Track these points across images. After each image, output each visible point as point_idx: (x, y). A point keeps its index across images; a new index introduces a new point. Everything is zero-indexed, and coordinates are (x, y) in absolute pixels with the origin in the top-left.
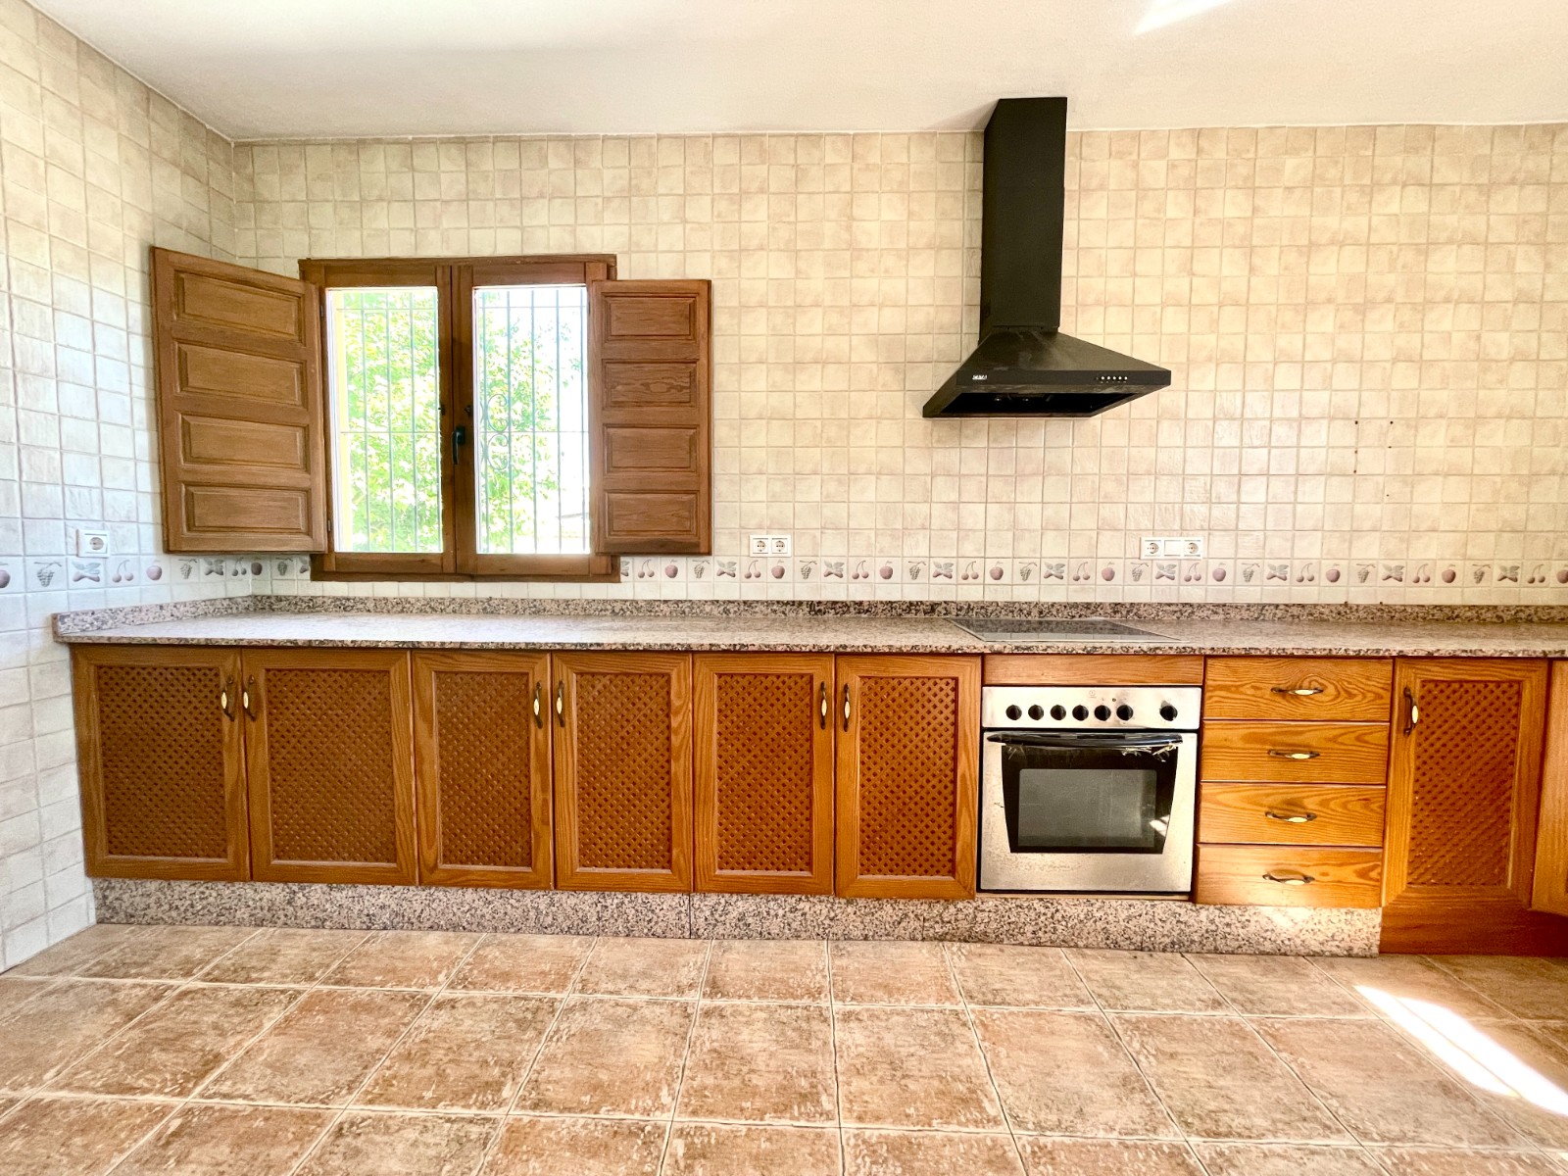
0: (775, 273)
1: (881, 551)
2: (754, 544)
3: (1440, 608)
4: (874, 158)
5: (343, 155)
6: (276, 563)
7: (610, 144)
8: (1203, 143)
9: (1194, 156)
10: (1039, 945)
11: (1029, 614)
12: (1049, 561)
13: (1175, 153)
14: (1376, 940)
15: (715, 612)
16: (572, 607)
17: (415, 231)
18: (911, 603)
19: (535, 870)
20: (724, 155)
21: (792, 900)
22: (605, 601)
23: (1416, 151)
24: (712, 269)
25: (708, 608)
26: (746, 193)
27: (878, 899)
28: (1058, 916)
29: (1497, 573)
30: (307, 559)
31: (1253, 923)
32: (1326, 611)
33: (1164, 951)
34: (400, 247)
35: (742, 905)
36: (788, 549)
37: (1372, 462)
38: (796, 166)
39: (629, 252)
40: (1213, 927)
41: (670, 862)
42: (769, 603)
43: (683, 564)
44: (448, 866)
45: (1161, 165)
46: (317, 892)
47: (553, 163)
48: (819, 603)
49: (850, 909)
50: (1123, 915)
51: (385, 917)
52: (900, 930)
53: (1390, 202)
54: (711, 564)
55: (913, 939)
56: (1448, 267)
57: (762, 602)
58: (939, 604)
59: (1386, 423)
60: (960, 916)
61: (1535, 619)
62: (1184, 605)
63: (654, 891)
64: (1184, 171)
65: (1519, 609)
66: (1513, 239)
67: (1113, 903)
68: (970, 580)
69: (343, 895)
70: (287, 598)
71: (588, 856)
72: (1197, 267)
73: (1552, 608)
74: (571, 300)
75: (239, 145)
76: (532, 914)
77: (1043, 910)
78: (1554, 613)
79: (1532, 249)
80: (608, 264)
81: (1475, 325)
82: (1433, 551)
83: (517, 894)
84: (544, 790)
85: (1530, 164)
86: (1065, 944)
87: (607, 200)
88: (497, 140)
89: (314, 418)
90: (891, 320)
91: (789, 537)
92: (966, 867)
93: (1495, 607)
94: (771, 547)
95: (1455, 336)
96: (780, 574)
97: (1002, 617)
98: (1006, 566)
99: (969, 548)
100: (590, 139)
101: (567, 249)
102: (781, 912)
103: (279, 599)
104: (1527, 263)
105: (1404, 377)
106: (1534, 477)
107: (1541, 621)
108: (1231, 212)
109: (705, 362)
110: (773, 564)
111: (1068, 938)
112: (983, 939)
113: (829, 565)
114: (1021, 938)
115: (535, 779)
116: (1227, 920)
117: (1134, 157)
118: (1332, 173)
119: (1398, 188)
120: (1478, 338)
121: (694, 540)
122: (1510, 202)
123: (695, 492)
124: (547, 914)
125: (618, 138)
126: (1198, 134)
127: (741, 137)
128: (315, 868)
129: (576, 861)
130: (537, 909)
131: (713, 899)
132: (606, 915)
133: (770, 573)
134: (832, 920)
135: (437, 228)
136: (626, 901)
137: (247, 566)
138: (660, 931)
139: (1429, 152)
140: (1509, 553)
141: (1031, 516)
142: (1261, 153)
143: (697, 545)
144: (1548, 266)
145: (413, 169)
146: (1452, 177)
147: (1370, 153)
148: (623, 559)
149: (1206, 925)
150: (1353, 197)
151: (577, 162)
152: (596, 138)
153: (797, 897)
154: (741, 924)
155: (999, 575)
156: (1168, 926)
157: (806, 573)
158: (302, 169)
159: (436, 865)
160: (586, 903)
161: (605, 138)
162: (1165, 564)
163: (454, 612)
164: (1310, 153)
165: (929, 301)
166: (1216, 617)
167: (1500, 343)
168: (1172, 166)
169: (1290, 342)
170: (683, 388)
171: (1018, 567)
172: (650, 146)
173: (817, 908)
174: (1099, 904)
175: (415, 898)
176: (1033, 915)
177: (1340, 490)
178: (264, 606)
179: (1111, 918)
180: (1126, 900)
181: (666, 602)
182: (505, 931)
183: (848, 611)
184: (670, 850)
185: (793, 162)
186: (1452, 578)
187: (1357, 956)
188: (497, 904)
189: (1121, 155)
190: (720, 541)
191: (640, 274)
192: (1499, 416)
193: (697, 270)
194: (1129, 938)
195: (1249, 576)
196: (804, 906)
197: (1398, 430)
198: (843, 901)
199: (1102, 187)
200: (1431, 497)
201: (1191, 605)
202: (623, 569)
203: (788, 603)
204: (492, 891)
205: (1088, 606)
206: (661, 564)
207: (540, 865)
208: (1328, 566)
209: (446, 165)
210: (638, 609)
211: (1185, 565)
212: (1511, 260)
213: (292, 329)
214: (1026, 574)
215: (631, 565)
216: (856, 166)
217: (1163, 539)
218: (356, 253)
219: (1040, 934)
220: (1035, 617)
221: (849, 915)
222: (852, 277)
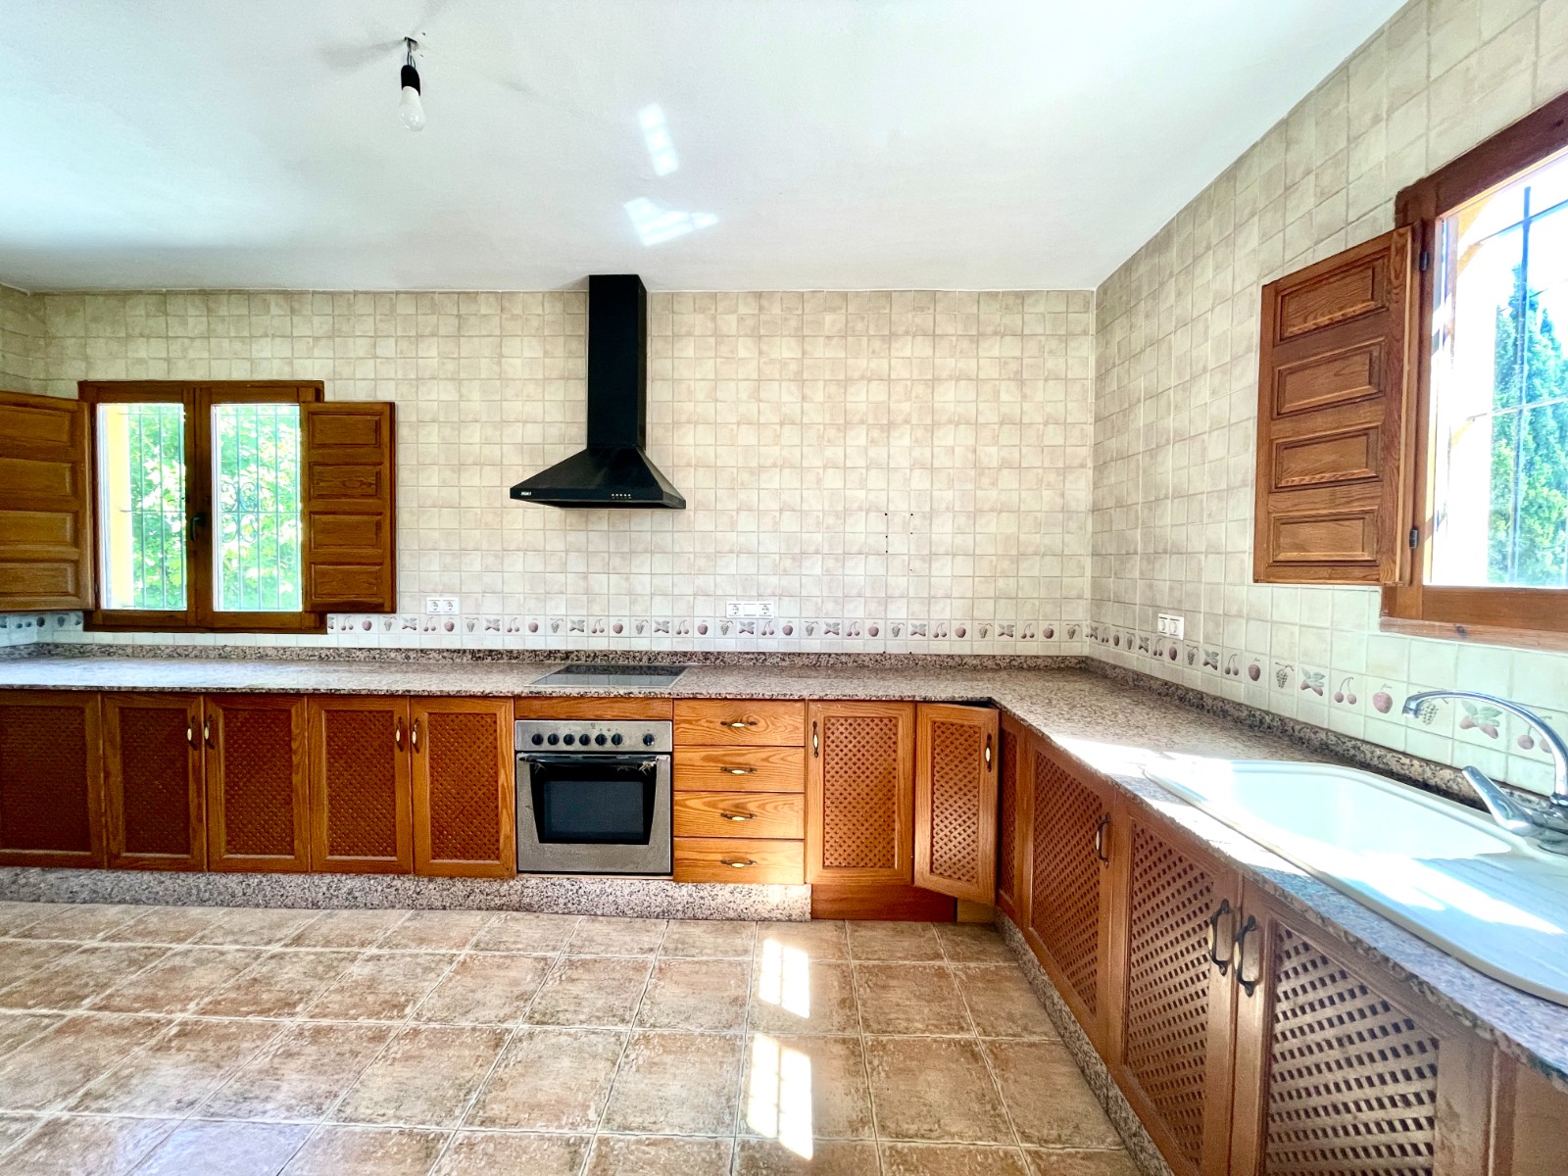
0: (444, 397)
1: (529, 610)
2: (429, 603)
3: (952, 657)
4: (517, 311)
5: (113, 302)
6: (56, 617)
7: (317, 297)
8: (765, 303)
9: (757, 312)
10: (569, 913)
11: (641, 660)
12: (658, 619)
13: (743, 310)
14: (808, 909)
15: (399, 658)
16: (288, 653)
17: (168, 360)
18: (550, 652)
19: (193, 857)
20: (405, 308)
21: (388, 879)
22: (314, 649)
23: (922, 309)
24: (396, 393)
25: (393, 655)
26: (422, 336)
27: (451, 878)
28: (581, 892)
29: (998, 631)
30: (81, 614)
31: (720, 897)
32: (867, 659)
33: (657, 918)
34: (156, 373)
35: (350, 883)
36: (456, 609)
37: (898, 544)
38: (459, 316)
39: (333, 380)
40: (692, 900)
41: (293, 849)
42: (440, 651)
43: (377, 620)
44: (129, 854)
45: (733, 318)
46: (33, 874)
47: (274, 310)
48: (479, 651)
49: (431, 886)
50: (626, 891)
51: (85, 895)
52: (469, 902)
53: (905, 348)
54: (398, 620)
55: (480, 909)
56: (948, 397)
57: (435, 650)
58: (572, 652)
59: (908, 515)
60: (512, 892)
61: (1025, 666)
62: (759, 653)
63: (285, 872)
64: (750, 322)
65: (1013, 658)
66: (997, 376)
67: (619, 882)
68: (598, 633)
69: (52, 877)
70: (62, 645)
71: (233, 845)
72: (763, 395)
73: (1037, 657)
74: (286, 416)
75: (35, 295)
76: (194, 891)
77: (570, 887)
78: (1039, 661)
79: (1012, 383)
80: (317, 389)
81: (971, 442)
82: (947, 613)
83: (183, 876)
84: (199, 795)
85: (1007, 320)
86: (587, 913)
87: (317, 339)
88: (231, 292)
89: (83, 506)
90: (533, 433)
91: (456, 599)
92: (507, 852)
93: (994, 657)
94: (443, 607)
95: (957, 449)
96: (451, 628)
97: (620, 663)
98: (625, 623)
99: (596, 609)
100: (302, 293)
101: (286, 377)
102: (380, 888)
103: (57, 646)
104: (1008, 394)
105: (920, 481)
106: (1021, 556)
107: (1030, 669)
108: (786, 354)
109: (388, 465)
110: (445, 620)
111: (589, 908)
112: (528, 909)
113: (488, 621)
114: (556, 908)
115: (192, 787)
116: (702, 894)
117: (713, 312)
118: (860, 326)
119: (910, 338)
120: (975, 451)
121: (381, 600)
122: (993, 348)
123: (381, 564)
124: (205, 891)
125: (324, 293)
126: (759, 295)
127: (418, 293)
128: (34, 856)
129: (223, 850)
130: (197, 887)
131: (328, 878)
132: (249, 891)
133: (443, 627)
134: (418, 893)
135: (185, 357)
136: (264, 880)
137: (34, 620)
138: (290, 903)
139: (932, 311)
140: (1006, 615)
141: (642, 584)
142: (806, 311)
143: (382, 605)
144: (1024, 397)
145: (167, 314)
146: (951, 331)
147: (887, 311)
148: (329, 616)
149: (687, 898)
150: (877, 344)
151: (293, 311)
152: (307, 292)
153: (392, 876)
154: (350, 897)
155: (620, 630)
156: (659, 899)
157: (471, 627)
158: (81, 313)
159: (119, 853)
160: (233, 881)
161: (314, 293)
162: (746, 622)
163: (196, 657)
164: (843, 311)
165: (561, 419)
166: (784, 664)
167: (991, 455)
168: (741, 319)
169: (834, 453)
170: (371, 484)
171: (634, 624)
172: (349, 300)
173: (406, 884)
174: (609, 882)
175: (106, 879)
176: (563, 891)
177: (876, 566)
178: (43, 652)
179: (618, 893)
180: (629, 879)
181: (360, 649)
182: (175, 904)
183: (502, 658)
184: (293, 841)
185: (456, 313)
186: (963, 634)
187: (795, 921)
188: (168, 882)
189: (703, 311)
190: (404, 600)
191: (341, 397)
192: (992, 510)
193: (385, 394)
194: (632, 909)
195: (810, 631)
196: (397, 883)
197: (917, 521)
198: (426, 880)
199: (689, 334)
200: (943, 569)
201: (764, 654)
202: (329, 623)
203: (455, 651)
204: (164, 873)
205: (685, 654)
206: (358, 620)
207: (196, 852)
208: (869, 624)
209: (192, 311)
210: (339, 656)
211: (762, 623)
212: (997, 393)
213: (65, 437)
214: (640, 629)
215: (336, 620)
216: (504, 316)
217: (742, 603)
218: (122, 376)
219: (570, 905)
220: (645, 662)
221: (431, 889)
222: (501, 400)
